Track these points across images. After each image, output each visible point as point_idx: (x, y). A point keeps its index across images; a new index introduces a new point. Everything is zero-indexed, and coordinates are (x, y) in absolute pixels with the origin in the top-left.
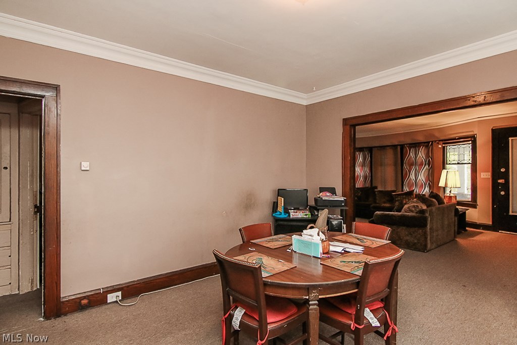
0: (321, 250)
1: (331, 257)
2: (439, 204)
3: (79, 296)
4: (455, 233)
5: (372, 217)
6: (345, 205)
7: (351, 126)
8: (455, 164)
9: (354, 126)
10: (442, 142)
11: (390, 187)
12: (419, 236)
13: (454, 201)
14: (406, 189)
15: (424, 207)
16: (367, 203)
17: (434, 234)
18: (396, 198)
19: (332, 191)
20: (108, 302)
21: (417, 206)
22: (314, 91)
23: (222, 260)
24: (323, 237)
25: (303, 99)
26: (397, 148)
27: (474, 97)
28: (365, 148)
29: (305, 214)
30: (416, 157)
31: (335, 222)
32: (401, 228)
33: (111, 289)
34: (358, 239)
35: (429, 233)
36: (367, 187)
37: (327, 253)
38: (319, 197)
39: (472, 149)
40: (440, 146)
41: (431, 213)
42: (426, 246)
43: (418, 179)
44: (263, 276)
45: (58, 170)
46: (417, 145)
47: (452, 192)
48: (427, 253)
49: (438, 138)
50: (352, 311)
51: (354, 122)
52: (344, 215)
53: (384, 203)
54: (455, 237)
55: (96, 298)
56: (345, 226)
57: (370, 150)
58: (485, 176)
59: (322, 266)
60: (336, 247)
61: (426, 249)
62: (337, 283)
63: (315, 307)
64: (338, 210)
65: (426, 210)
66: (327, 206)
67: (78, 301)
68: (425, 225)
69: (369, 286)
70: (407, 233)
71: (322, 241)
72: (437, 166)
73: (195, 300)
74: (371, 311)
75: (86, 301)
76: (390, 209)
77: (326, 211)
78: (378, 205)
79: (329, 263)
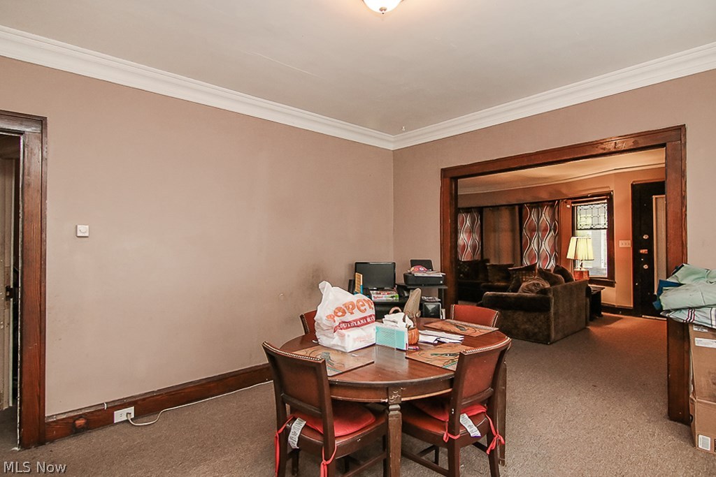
0: (406, 341)
1: (420, 350)
2: (566, 281)
3: (72, 414)
4: (586, 319)
5: (481, 300)
6: (445, 284)
7: (451, 178)
8: (587, 229)
9: (455, 179)
10: (570, 201)
11: (506, 260)
12: (541, 323)
13: (585, 277)
14: (527, 263)
15: (547, 286)
16: (475, 281)
17: (560, 321)
18: (513, 274)
19: (428, 264)
20: (115, 422)
21: (538, 284)
22: (404, 132)
23: (274, 355)
24: (411, 323)
25: (390, 143)
26: (514, 208)
27: (602, 143)
28: (473, 208)
29: (390, 295)
30: (539, 220)
31: (431, 307)
32: (518, 313)
33: (119, 404)
34: (457, 326)
35: (552, 320)
36: (476, 261)
37: (416, 344)
38: (410, 273)
39: (608, 210)
40: (568, 206)
41: (556, 293)
42: (549, 336)
43: (541, 248)
44: (329, 375)
45: (44, 236)
46: (540, 204)
47: (584, 266)
48: (551, 346)
49: (566, 195)
50: (445, 418)
51: (456, 174)
52: (443, 296)
53: (498, 281)
54: (587, 324)
55: (97, 416)
56: (443, 311)
57: (480, 210)
58: (624, 245)
59: (407, 360)
60: (428, 337)
61: (549, 341)
62: (425, 381)
63: (397, 412)
64: (435, 290)
65: (549, 289)
66: (421, 285)
67: (71, 421)
68: (548, 309)
69: (466, 384)
70: (525, 320)
71: (409, 328)
72: (564, 232)
73: (240, 415)
74: (469, 417)
75: (83, 421)
76: (504, 289)
77: (418, 290)
78: (490, 284)
79: (417, 356)
